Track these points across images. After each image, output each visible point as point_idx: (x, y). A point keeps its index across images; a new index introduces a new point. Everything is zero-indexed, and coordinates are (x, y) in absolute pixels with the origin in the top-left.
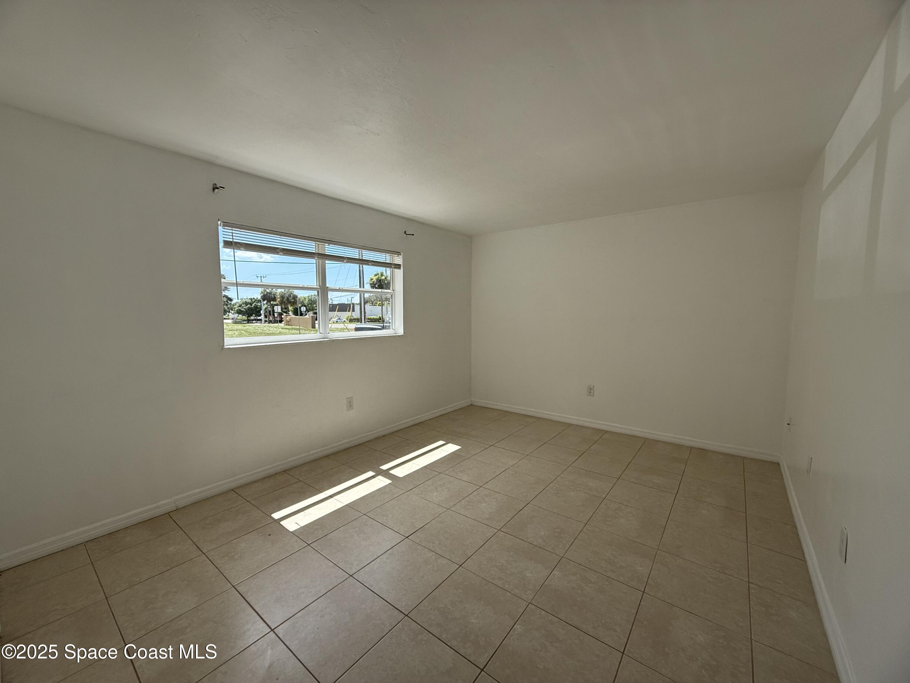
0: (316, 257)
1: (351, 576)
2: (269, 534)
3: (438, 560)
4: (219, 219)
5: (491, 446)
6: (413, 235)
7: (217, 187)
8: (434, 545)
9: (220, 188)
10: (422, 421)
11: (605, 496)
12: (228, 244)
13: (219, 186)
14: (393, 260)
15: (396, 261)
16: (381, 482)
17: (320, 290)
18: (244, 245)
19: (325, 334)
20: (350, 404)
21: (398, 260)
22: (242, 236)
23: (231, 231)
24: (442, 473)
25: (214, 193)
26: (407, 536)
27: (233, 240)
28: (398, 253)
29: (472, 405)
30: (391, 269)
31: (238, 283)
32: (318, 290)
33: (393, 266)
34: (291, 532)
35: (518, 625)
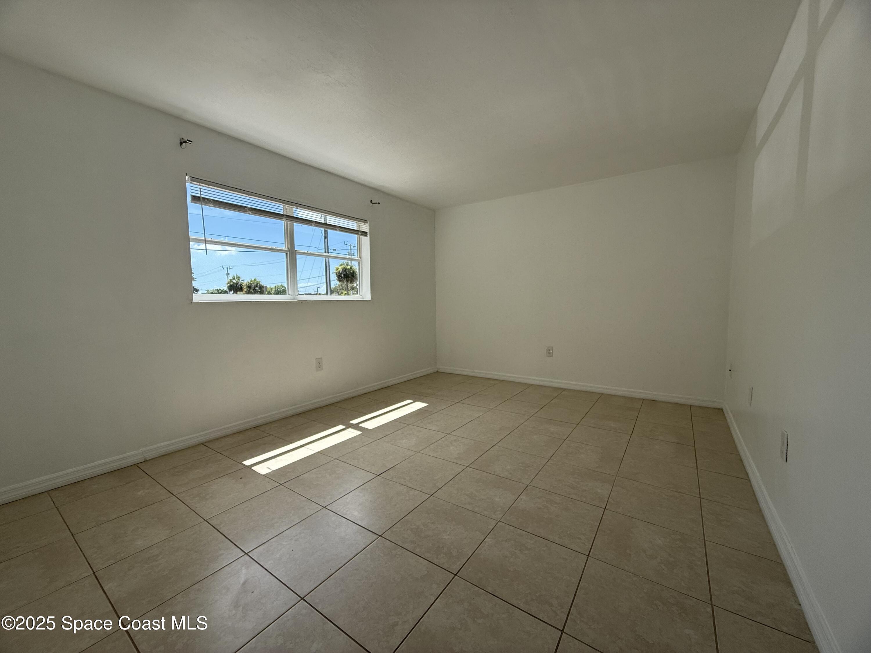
0: (284, 219)
1: (325, 507)
2: (241, 477)
3: (409, 492)
4: (186, 174)
5: (457, 403)
6: (379, 203)
7: (185, 141)
8: (405, 480)
9: (187, 142)
10: (391, 383)
11: (566, 437)
12: (196, 199)
13: (186, 140)
14: (359, 228)
15: (362, 228)
16: (351, 433)
17: (288, 252)
18: (212, 201)
19: (294, 296)
20: (319, 366)
21: (365, 227)
22: (210, 192)
23: (199, 187)
24: (410, 425)
25: (182, 148)
26: (378, 475)
27: (201, 196)
28: (365, 221)
29: (437, 372)
30: (358, 236)
31: (206, 239)
32: (286, 252)
33: (360, 233)
34: (263, 475)
35: (488, 538)
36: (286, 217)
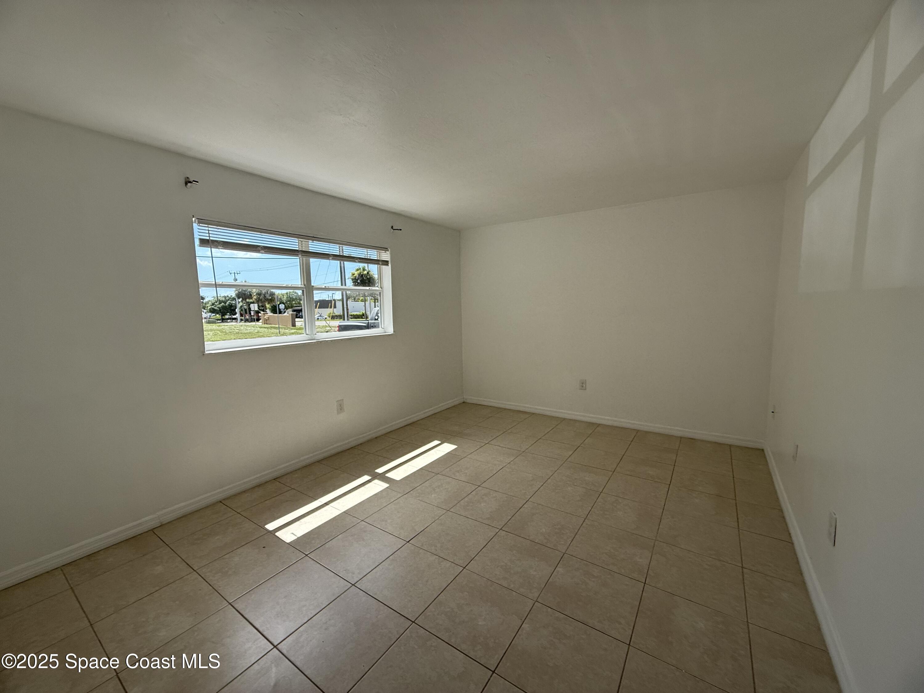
0: (300, 255)
1: (353, 585)
2: (264, 546)
3: (442, 564)
4: (193, 216)
5: (486, 444)
6: (401, 230)
7: (190, 181)
8: (436, 548)
9: (193, 182)
10: (415, 419)
11: (601, 489)
12: (204, 242)
13: (192, 180)
14: (380, 257)
15: (383, 257)
16: (378, 486)
17: (305, 289)
18: (222, 243)
19: (312, 335)
20: (341, 408)
21: (386, 256)
22: (219, 233)
23: (207, 229)
24: (439, 474)
25: (187, 187)
26: (408, 541)
27: (210, 238)
28: (386, 249)
29: (464, 402)
30: (379, 266)
31: (217, 283)
32: (302, 289)
33: (381, 263)
34: (287, 543)
35: (525, 623)
36: (301, 253)
